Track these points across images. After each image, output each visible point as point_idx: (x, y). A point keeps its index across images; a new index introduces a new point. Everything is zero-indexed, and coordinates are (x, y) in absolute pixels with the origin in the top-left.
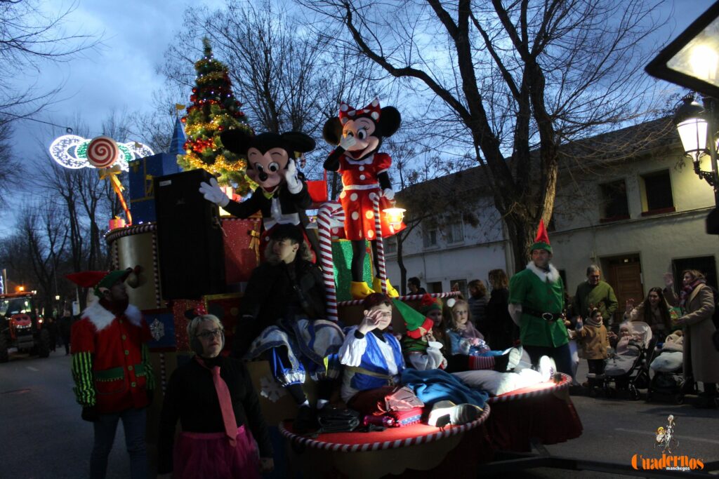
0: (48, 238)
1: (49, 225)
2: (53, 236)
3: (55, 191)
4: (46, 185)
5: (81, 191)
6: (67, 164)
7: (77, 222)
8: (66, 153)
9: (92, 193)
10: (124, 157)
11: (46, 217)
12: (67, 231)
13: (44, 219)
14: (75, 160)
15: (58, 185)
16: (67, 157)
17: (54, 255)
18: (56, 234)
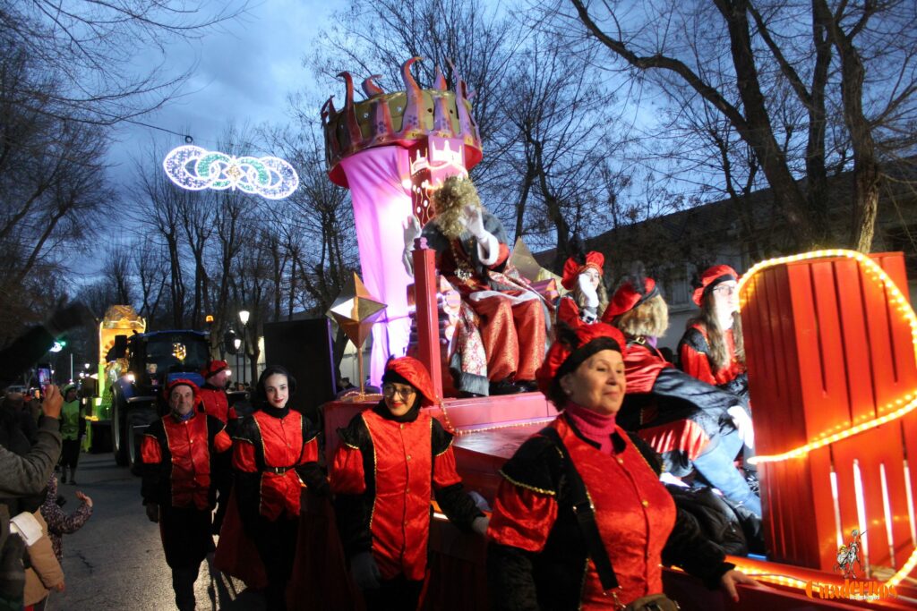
0: (141, 286)
1: (142, 271)
2: (147, 285)
3: (153, 227)
4: (142, 218)
5: (186, 226)
6: (184, 184)
7: (179, 267)
8: (183, 169)
9: (199, 230)
10: (257, 177)
11: (139, 259)
12: (165, 278)
13: (137, 263)
14: (195, 178)
15: (157, 219)
16: (184, 174)
17: (148, 308)
18: (151, 282)
